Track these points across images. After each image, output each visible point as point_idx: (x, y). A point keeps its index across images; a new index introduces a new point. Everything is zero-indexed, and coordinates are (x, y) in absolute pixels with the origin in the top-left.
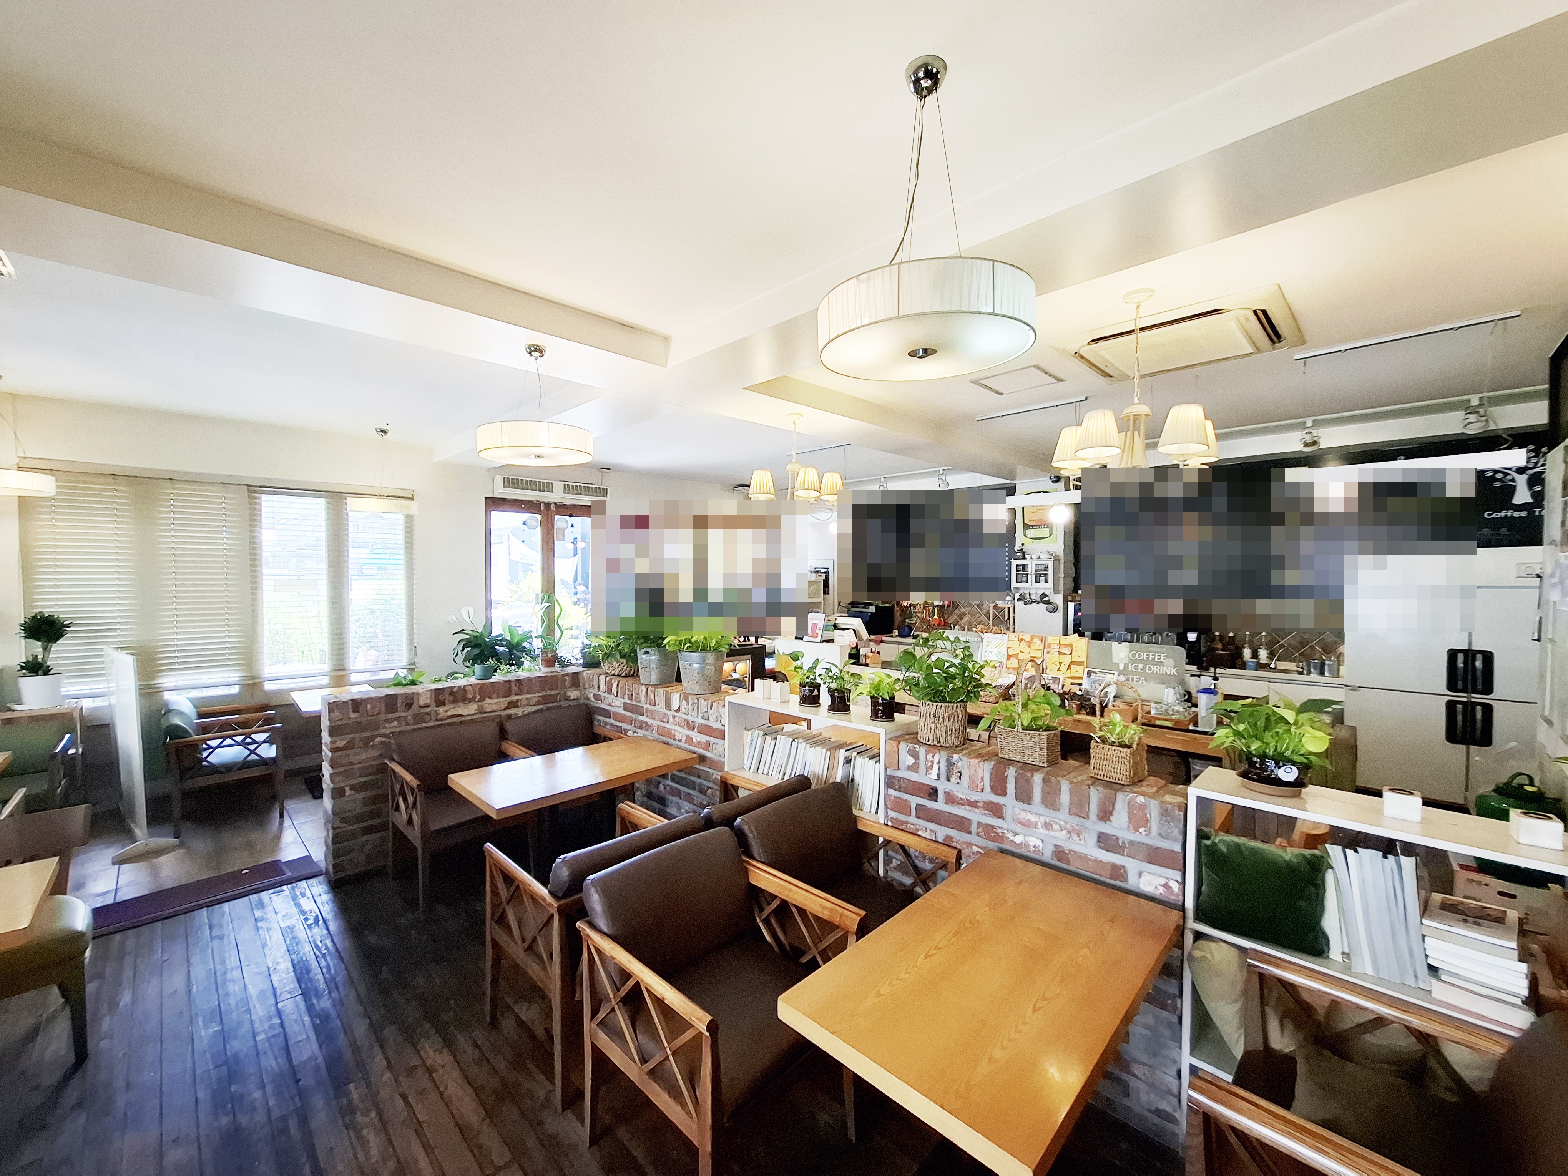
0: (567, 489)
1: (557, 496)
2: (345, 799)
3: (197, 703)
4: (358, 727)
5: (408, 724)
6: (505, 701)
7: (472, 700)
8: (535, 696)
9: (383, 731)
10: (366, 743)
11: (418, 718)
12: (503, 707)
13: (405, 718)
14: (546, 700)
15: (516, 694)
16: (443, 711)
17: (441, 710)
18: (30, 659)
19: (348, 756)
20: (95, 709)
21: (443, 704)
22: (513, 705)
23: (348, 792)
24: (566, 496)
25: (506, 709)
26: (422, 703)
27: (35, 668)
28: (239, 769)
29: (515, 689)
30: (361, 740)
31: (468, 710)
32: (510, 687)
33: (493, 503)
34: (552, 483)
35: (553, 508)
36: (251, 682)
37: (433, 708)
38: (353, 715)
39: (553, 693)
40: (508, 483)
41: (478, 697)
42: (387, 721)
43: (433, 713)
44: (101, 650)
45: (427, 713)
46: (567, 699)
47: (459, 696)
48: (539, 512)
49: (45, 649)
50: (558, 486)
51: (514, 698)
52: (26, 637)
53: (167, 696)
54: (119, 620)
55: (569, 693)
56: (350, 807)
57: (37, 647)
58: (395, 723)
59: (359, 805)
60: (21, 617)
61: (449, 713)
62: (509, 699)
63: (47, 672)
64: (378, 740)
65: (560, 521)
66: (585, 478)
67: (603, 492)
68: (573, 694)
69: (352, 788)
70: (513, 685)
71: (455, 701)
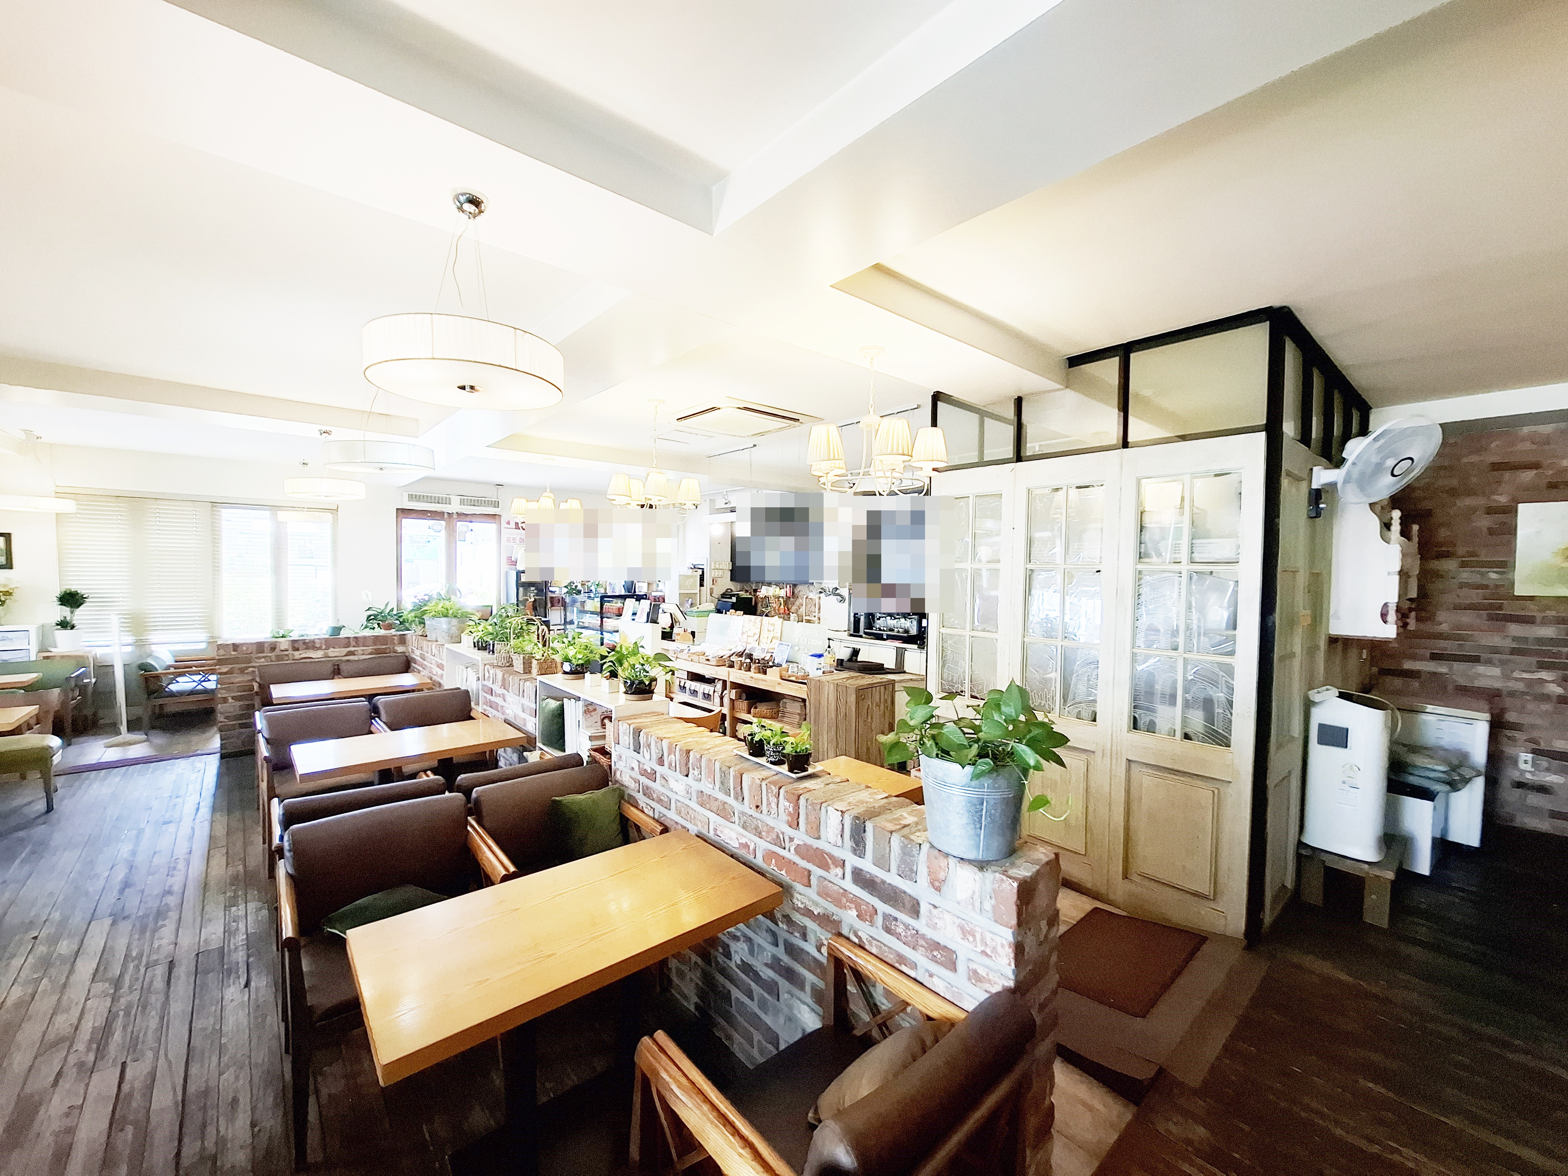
0: (462, 502)
1: (455, 507)
2: (228, 705)
3: (174, 654)
4: (236, 660)
5: (272, 661)
6: (345, 650)
7: (320, 648)
8: (369, 649)
9: (255, 664)
10: (242, 671)
11: (279, 658)
12: (344, 654)
13: (270, 657)
14: (377, 652)
15: (354, 647)
16: (297, 655)
17: (296, 653)
18: (62, 619)
19: (230, 678)
20: (104, 655)
21: (298, 650)
22: (352, 653)
23: (230, 700)
24: (462, 507)
25: (346, 655)
26: (282, 648)
27: (64, 625)
28: (188, 695)
29: (353, 643)
30: (239, 669)
31: (317, 655)
32: (349, 642)
33: (403, 512)
34: (450, 498)
35: (455, 516)
36: (212, 640)
37: (290, 652)
38: (233, 653)
39: (384, 647)
40: (411, 497)
41: (324, 647)
42: (259, 658)
43: (290, 656)
44: (109, 615)
45: (286, 655)
46: (395, 652)
47: (310, 645)
48: (442, 519)
49: (72, 612)
50: (455, 500)
51: (352, 649)
52: (60, 605)
53: (153, 647)
54: (122, 595)
55: (396, 648)
56: (232, 710)
57: (66, 611)
58: (263, 660)
59: (238, 709)
60: (58, 593)
61: (302, 656)
62: (348, 649)
63: (73, 627)
64: (251, 669)
65: (461, 526)
66: (478, 492)
67: (496, 504)
68: (400, 649)
69: (233, 698)
70: (351, 640)
71: (307, 648)
